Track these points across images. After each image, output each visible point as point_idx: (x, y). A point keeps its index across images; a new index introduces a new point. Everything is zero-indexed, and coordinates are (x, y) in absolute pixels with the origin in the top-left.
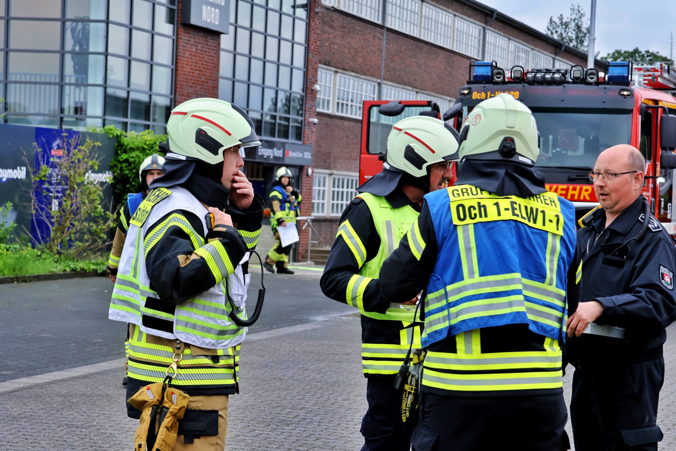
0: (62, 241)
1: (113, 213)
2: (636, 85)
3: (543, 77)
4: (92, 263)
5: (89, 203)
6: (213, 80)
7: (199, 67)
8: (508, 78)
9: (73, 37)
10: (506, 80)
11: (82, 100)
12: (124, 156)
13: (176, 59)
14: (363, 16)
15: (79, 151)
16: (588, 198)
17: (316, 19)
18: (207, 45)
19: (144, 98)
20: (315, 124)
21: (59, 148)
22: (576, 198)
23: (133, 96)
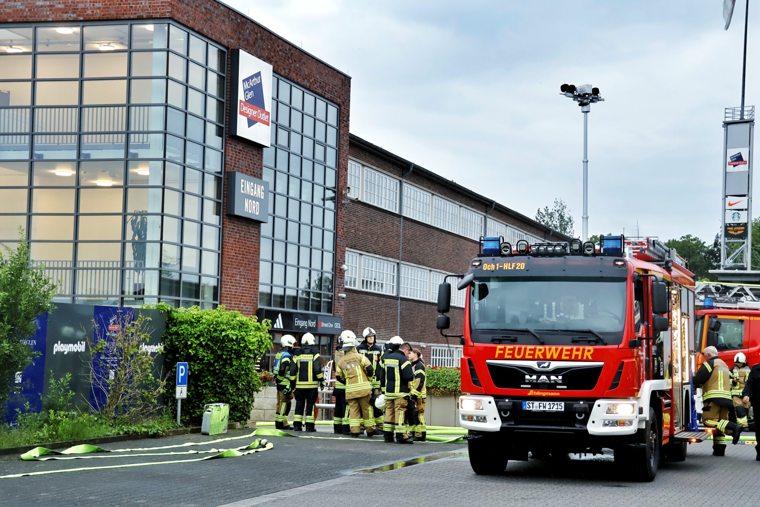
0: (117, 407)
1: (163, 381)
2: (627, 256)
3: (546, 249)
4: (143, 426)
5: (141, 372)
6: (255, 262)
7: (243, 251)
8: (514, 251)
9: (133, 229)
10: (513, 253)
11: (140, 282)
12: (174, 329)
13: (222, 245)
14: (383, 207)
15: (133, 325)
16: (590, 358)
17: (343, 210)
18: (249, 232)
19: (194, 280)
20: (343, 298)
21: (115, 323)
22: (580, 358)
23: (186, 278)
